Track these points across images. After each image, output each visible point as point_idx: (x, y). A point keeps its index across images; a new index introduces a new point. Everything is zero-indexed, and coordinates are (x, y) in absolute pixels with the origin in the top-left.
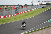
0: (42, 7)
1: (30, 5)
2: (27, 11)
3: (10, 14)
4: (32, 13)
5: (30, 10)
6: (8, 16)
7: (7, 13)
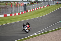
2: (38, 8)
3: (17, 11)
5: (41, 7)
6: (15, 14)
7: (13, 11)
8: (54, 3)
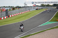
0: (36, 9)
1: (23, 7)
2: (19, 14)
4: (25, 16)
5: (22, 13)
8: (34, 9)
